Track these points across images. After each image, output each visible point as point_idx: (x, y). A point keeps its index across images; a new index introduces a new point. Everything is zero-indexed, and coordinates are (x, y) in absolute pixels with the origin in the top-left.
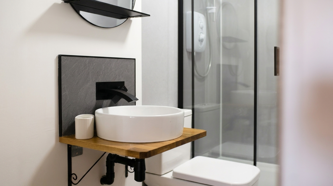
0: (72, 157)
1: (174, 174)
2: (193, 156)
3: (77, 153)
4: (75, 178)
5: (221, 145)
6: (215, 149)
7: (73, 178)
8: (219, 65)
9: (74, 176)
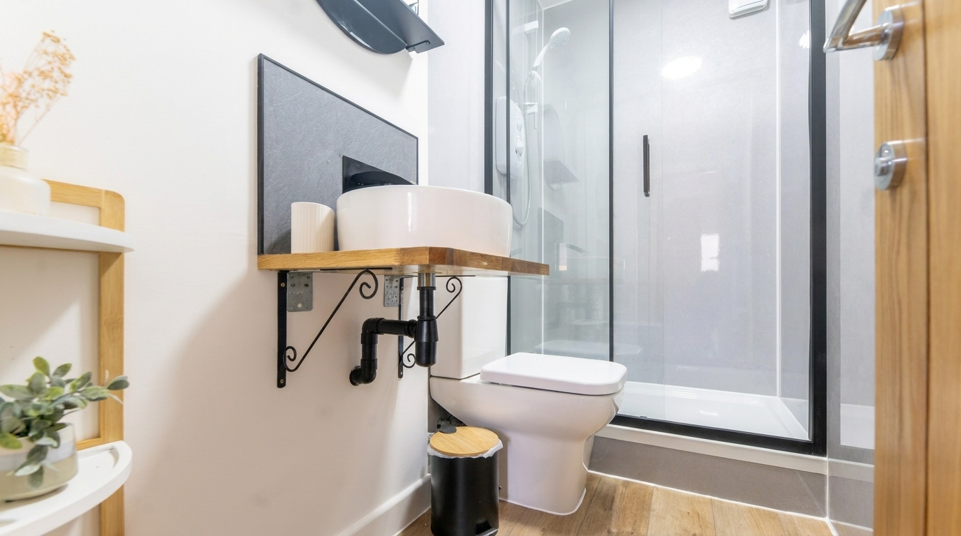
0: (288, 313)
1: (485, 375)
2: (509, 353)
3: (300, 306)
4: (292, 357)
5: (543, 344)
6: (537, 347)
7: (289, 357)
8: (540, 209)
9: (289, 353)
